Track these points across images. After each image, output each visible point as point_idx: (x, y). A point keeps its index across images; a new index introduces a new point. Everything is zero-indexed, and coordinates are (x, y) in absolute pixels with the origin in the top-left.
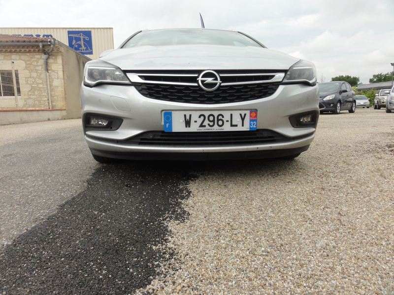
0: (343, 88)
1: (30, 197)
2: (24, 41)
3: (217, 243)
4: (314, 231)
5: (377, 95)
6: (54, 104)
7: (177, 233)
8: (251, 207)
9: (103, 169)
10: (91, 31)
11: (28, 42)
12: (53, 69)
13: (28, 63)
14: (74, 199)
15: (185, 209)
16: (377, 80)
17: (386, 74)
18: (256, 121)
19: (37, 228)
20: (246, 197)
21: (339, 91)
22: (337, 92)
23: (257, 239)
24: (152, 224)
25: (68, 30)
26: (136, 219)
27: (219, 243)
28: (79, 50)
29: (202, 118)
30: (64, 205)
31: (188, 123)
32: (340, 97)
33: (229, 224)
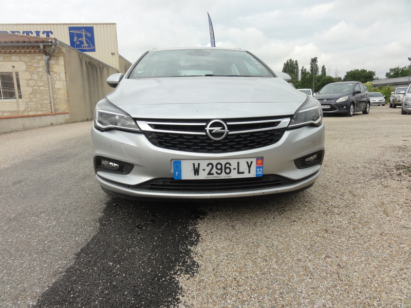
0: (357, 89)
1: (46, 242)
2: (24, 42)
3: (224, 303)
4: (313, 288)
5: (393, 93)
6: (57, 107)
7: (188, 290)
8: (256, 257)
9: (113, 203)
10: (92, 27)
11: (28, 42)
12: (54, 70)
13: (28, 64)
14: (88, 245)
15: (194, 259)
16: (394, 74)
17: (403, 68)
18: (262, 167)
19: (58, 285)
20: (253, 243)
21: (352, 92)
22: (350, 94)
23: (261, 298)
24: (164, 279)
25: (69, 26)
26: (149, 273)
27: (226, 303)
28: (81, 47)
29: (210, 166)
30: (80, 254)
31: (196, 171)
32: (353, 98)
33: (235, 279)
